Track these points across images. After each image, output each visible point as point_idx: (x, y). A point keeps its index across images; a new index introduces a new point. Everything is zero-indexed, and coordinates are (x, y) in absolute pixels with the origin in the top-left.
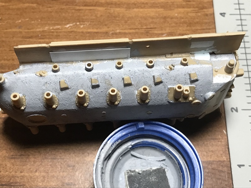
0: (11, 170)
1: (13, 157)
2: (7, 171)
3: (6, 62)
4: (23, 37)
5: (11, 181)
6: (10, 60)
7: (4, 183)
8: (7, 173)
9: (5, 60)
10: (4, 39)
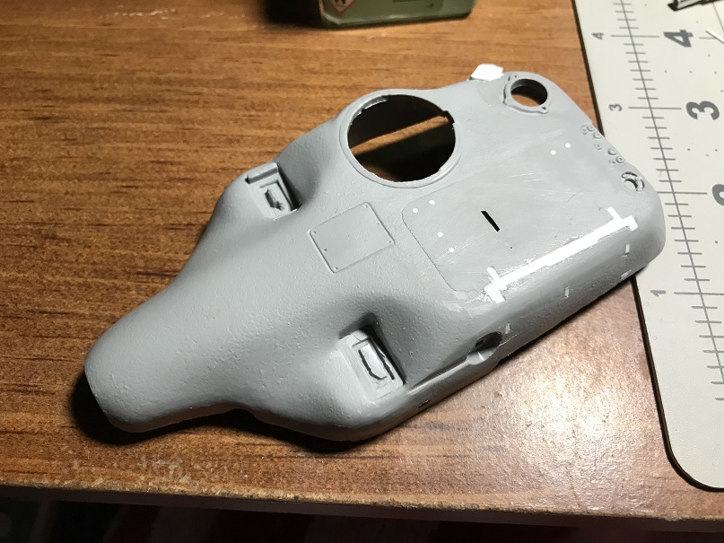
0: (168, 249)
1: (174, 227)
2: (159, 250)
3: (178, 75)
4: (211, 39)
5: (166, 268)
6: (184, 72)
7: (150, 271)
8: (159, 253)
9: (175, 71)
10: (177, 41)
